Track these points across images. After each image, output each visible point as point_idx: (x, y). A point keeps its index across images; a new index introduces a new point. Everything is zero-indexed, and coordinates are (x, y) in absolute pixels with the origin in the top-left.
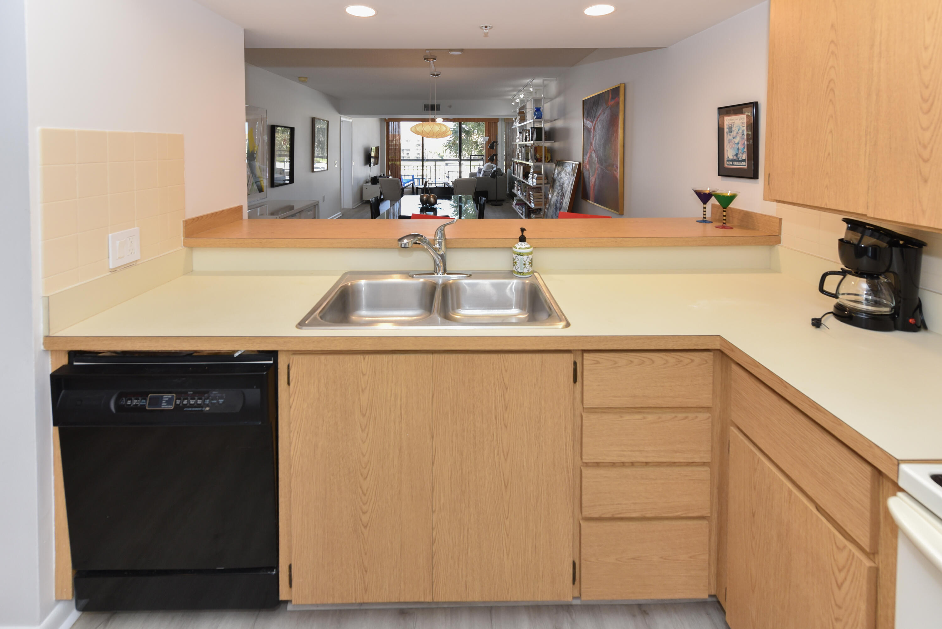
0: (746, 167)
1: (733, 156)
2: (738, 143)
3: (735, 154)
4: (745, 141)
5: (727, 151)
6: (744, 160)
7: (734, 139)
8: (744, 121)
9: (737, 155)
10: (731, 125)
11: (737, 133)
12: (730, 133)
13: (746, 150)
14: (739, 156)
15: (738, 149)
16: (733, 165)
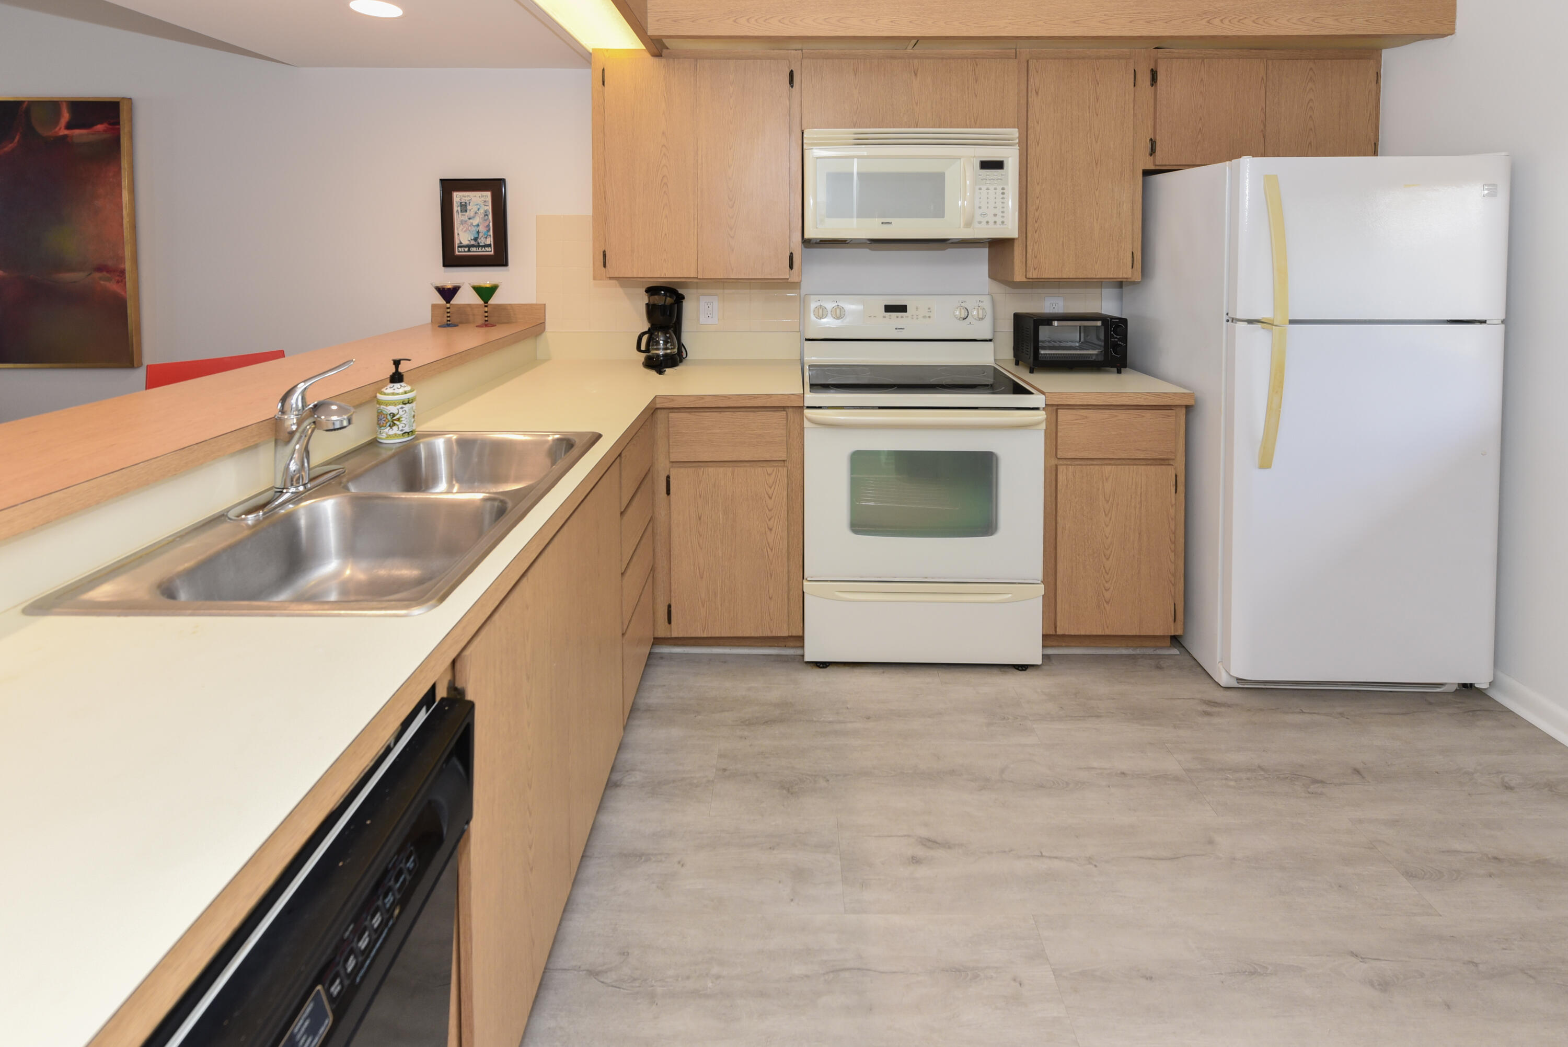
0: (492, 253)
1: (469, 241)
2: (478, 225)
3: (473, 238)
4: (490, 222)
5: (458, 234)
6: (489, 246)
7: (471, 221)
8: (487, 200)
9: (476, 239)
10: (466, 203)
11: (476, 213)
12: (463, 212)
13: (491, 233)
14: (479, 241)
15: (478, 232)
16: (469, 251)
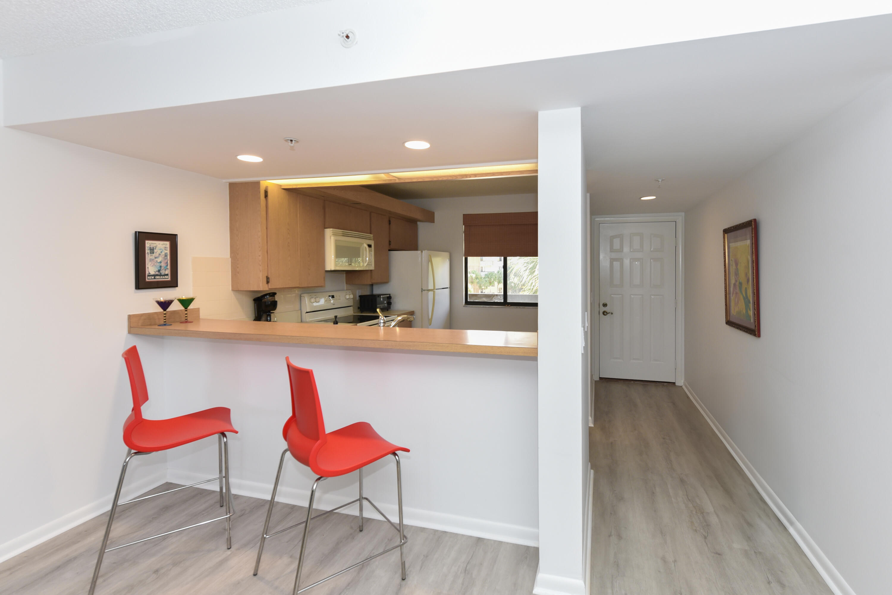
0: (169, 279)
1: (155, 272)
2: (161, 262)
3: (157, 270)
4: (168, 260)
5: (148, 268)
6: (167, 275)
7: (156, 259)
8: (167, 246)
9: (159, 271)
10: (153, 248)
11: (160, 254)
12: (152, 254)
13: (169, 267)
14: (161, 272)
15: (161, 267)
16: (155, 278)
